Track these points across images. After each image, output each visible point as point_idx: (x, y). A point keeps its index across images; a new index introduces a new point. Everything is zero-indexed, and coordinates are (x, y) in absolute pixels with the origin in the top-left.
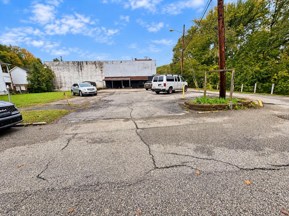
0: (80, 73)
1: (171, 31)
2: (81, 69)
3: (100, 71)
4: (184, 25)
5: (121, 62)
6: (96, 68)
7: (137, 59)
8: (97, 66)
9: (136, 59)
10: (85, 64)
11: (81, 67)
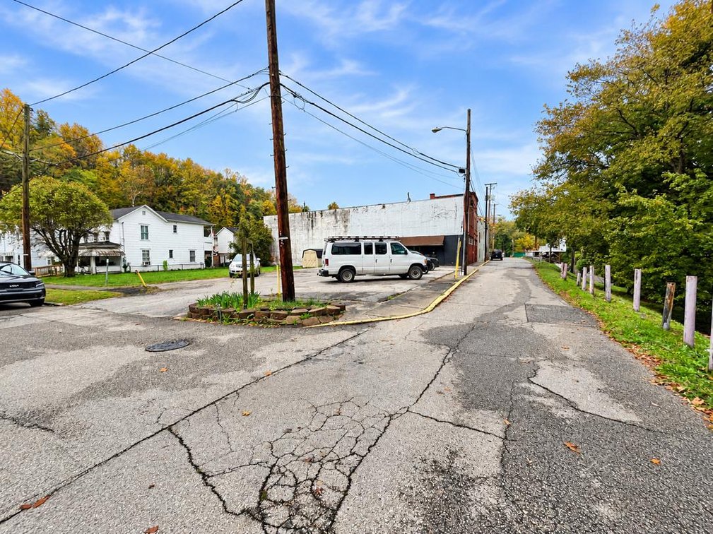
0: (311, 232)
1: (435, 131)
2: (312, 227)
3: (343, 229)
4: (469, 111)
5: (384, 207)
6: (337, 222)
7: (436, 196)
8: (338, 217)
9: (433, 196)
10: (318, 216)
11: (312, 221)
